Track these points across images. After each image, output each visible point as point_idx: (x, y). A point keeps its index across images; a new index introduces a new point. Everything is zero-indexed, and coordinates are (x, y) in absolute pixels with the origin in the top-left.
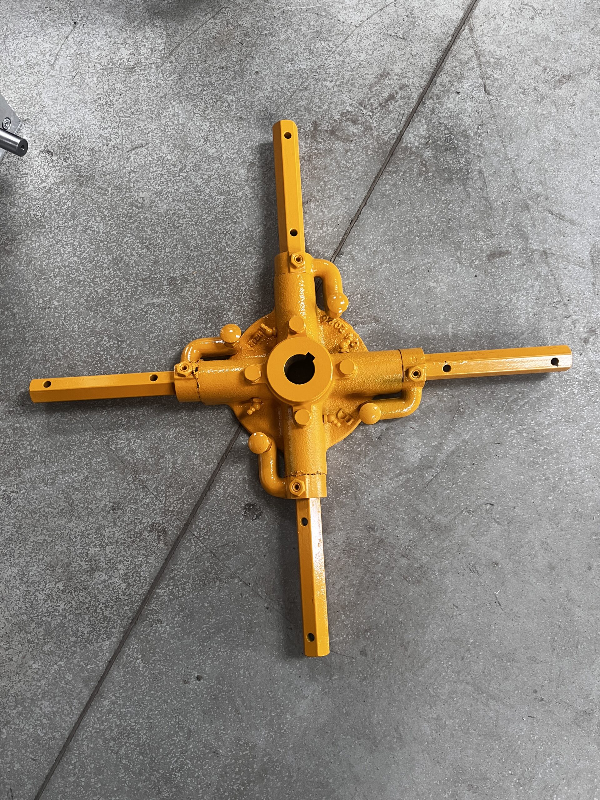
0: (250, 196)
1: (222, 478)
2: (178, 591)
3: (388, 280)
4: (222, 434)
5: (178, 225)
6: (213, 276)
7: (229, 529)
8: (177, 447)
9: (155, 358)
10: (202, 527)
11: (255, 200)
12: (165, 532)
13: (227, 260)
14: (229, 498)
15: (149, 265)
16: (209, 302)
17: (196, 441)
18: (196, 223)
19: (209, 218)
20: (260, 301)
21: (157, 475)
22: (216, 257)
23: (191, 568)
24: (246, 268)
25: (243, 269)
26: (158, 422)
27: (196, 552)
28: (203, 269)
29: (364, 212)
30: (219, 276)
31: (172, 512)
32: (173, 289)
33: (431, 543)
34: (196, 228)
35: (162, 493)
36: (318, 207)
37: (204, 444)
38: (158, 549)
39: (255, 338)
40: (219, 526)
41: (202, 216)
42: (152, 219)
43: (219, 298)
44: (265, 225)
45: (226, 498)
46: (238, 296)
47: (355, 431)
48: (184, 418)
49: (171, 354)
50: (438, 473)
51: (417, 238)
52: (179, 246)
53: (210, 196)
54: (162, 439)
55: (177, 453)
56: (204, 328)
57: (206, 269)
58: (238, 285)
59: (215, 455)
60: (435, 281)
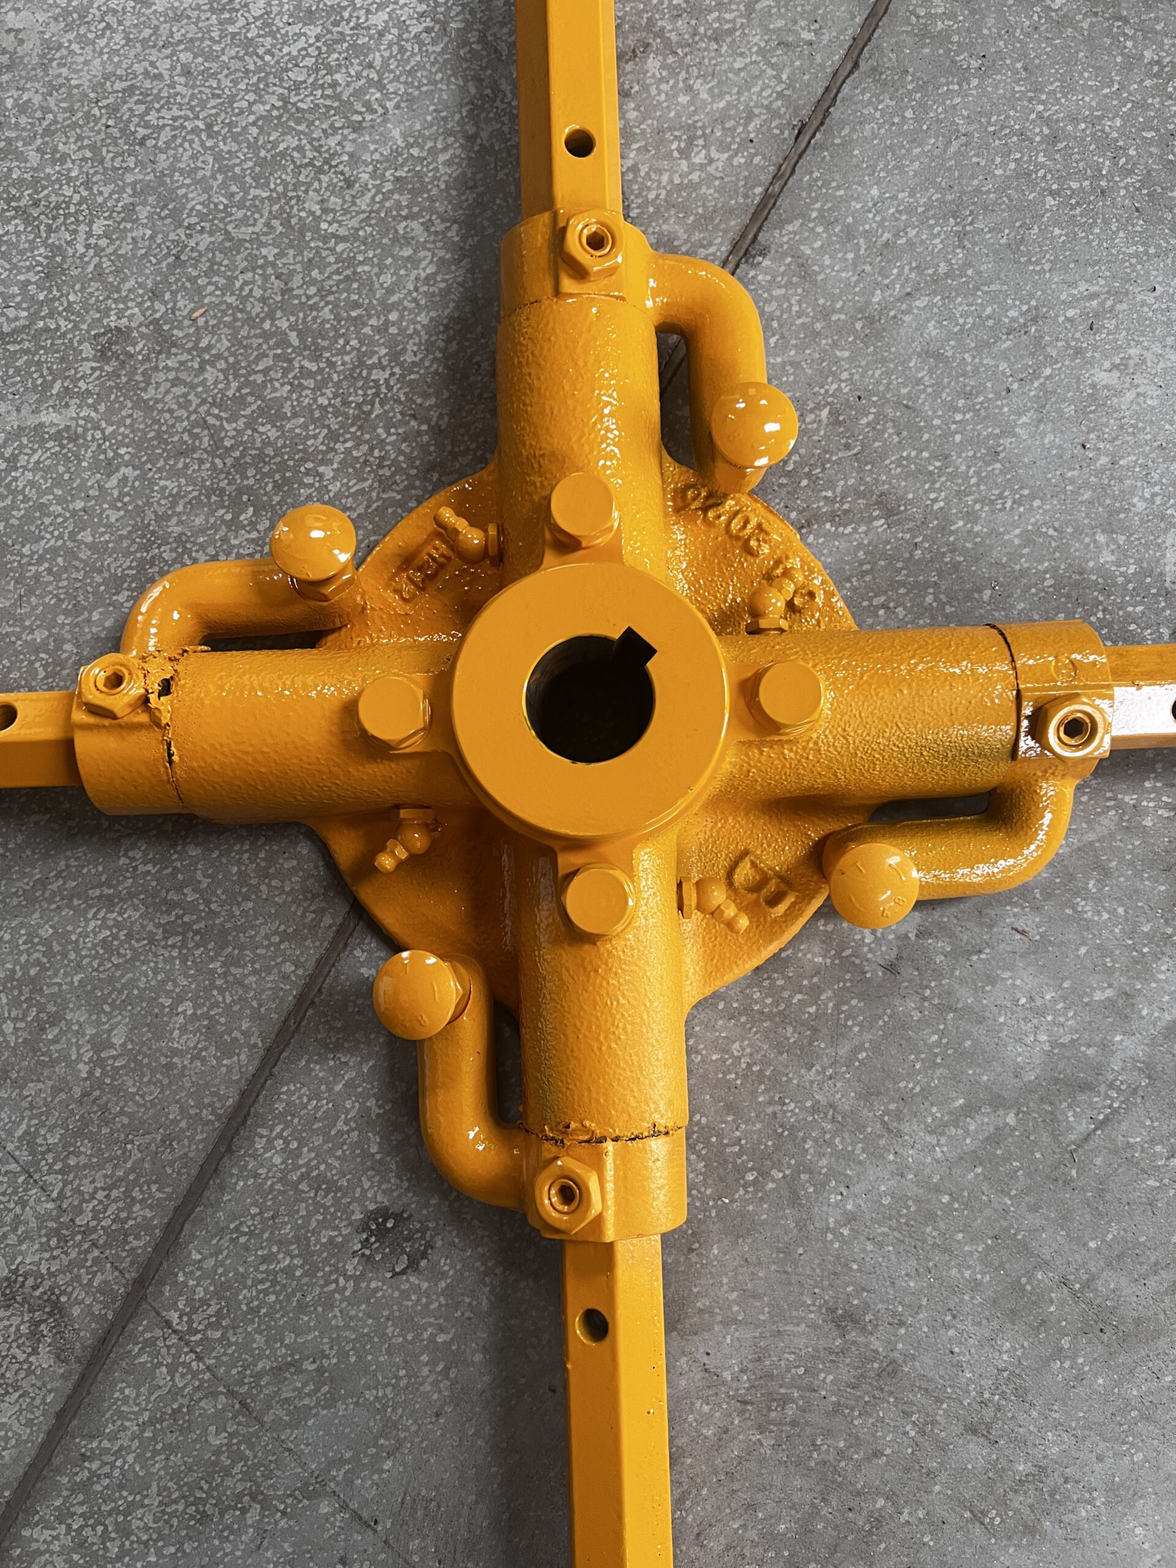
0: (416, 28)
1: (280, 1107)
2: (105, 1537)
3: (939, 357)
4: (285, 937)
5: (142, 132)
6: (267, 325)
7: (302, 1308)
8: (111, 980)
9: (39, 636)
10: (200, 1293)
11: (434, 42)
12: (57, 1309)
13: (323, 265)
14: (303, 1186)
15: (28, 282)
16: (251, 424)
17: (184, 962)
18: (209, 126)
19: (260, 109)
20: (443, 423)
21: (31, 1089)
22: (281, 255)
23: (155, 1453)
24: (394, 298)
25: (382, 302)
26: (43, 883)
27: (175, 1392)
28: (230, 300)
29: (850, 98)
30: (292, 328)
31: (87, 1231)
32: (115, 374)
33: (1080, 1378)
34: (209, 143)
35: (50, 1157)
36: (674, 73)
37: (213, 972)
38: (30, 1372)
39: (420, 569)
40: (266, 1292)
41: (232, 99)
42: (46, 110)
43: (287, 410)
44: (471, 139)
45: (295, 1185)
46: (359, 406)
47: (797, 938)
48: (141, 869)
49: (100, 622)
50: (1116, 1111)
51: (1050, 201)
52: (143, 213)
53: (266, 25)
54: (56, 948)
55: (112, 1005)
56: (229, 524)
57: (243, 300)
58: (361, 363)
59: (256, 1016)
60: (1115, 367)
